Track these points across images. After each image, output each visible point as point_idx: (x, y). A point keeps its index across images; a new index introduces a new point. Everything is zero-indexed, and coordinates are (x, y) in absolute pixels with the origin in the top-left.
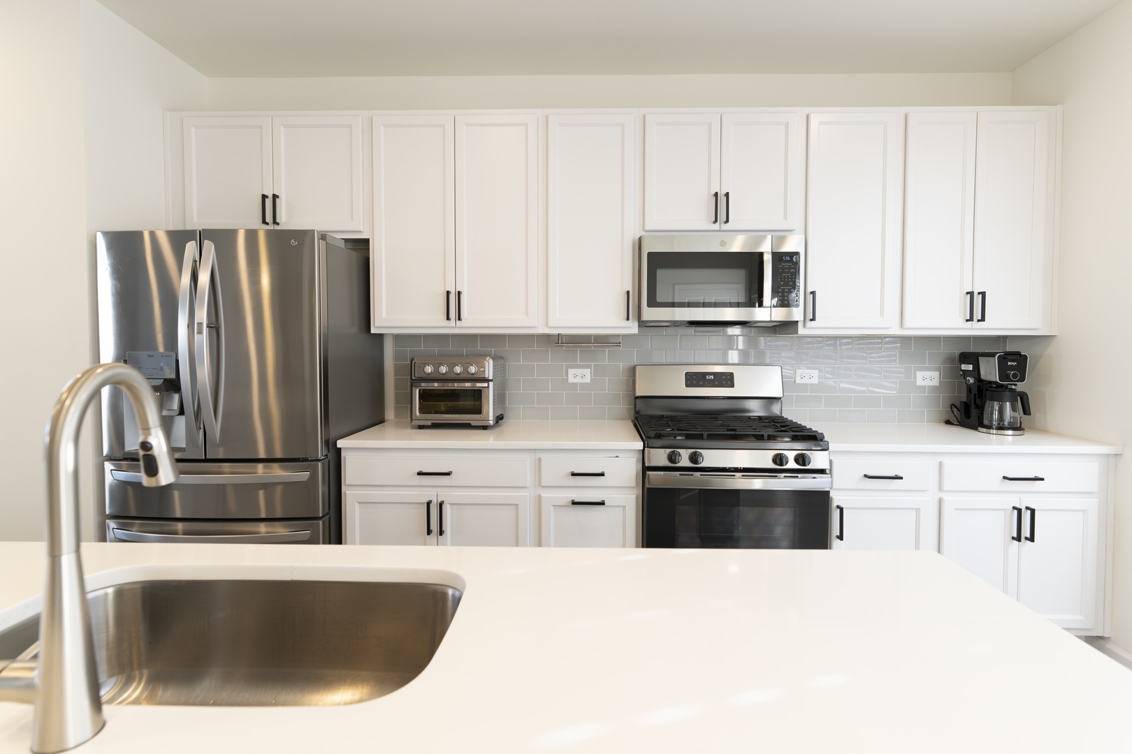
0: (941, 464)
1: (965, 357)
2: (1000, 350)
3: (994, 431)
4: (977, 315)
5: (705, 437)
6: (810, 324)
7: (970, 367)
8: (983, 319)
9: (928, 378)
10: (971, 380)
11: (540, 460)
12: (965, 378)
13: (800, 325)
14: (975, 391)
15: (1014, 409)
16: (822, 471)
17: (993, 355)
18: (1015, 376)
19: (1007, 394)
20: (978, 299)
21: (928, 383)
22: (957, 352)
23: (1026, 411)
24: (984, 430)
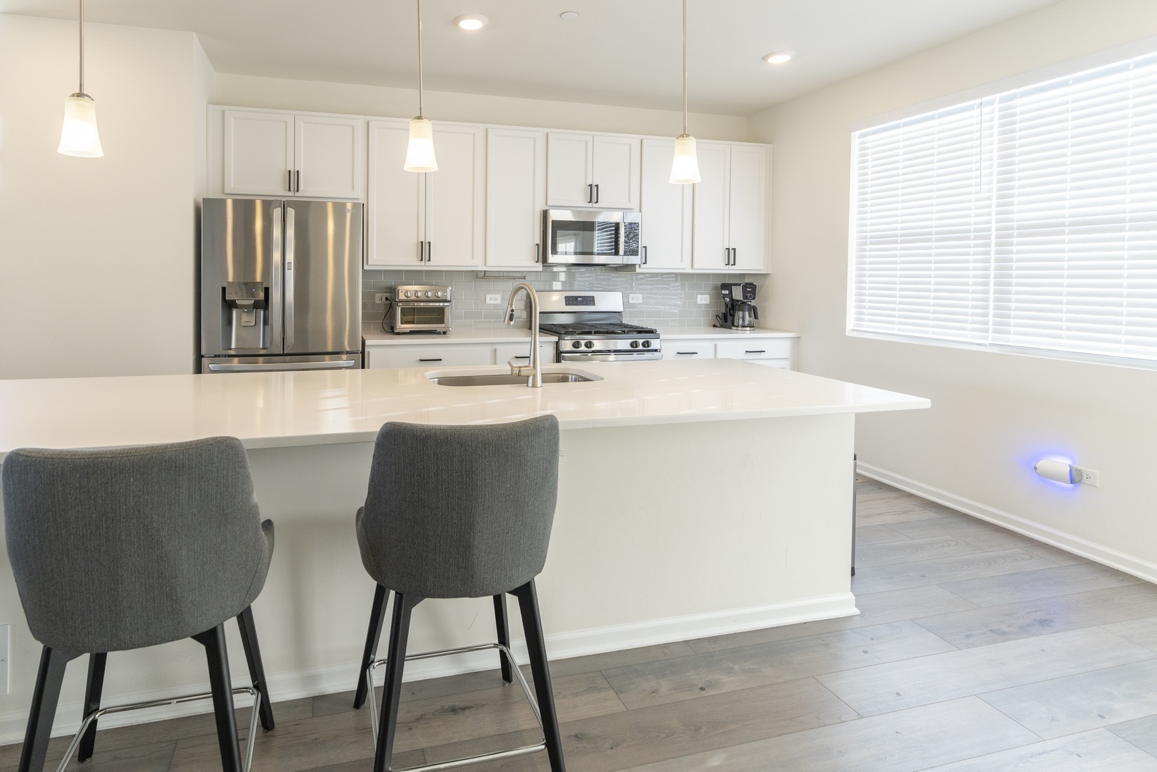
0: (716, 345)
1: (724, 286)
2: (743, 282)
3: (740, 328)
4: (732, 262)
5: (593, 332)
6: (643, 266)
7: (727, 292)
8: (734, 264)
9: (704, 299)
10: (728, 300)
11: (495, 350)
12: (724, 299)
13: (637, 266)
14: (729, 306)
15: (750, 316)
16: (656, 350)
17: (739, 285)
18: (750, 296)
19: (747, 306)
20: (732, 252)
21: (704, 302)
22: (719, 283)
23: (756, 317)
24: (735, 328)
